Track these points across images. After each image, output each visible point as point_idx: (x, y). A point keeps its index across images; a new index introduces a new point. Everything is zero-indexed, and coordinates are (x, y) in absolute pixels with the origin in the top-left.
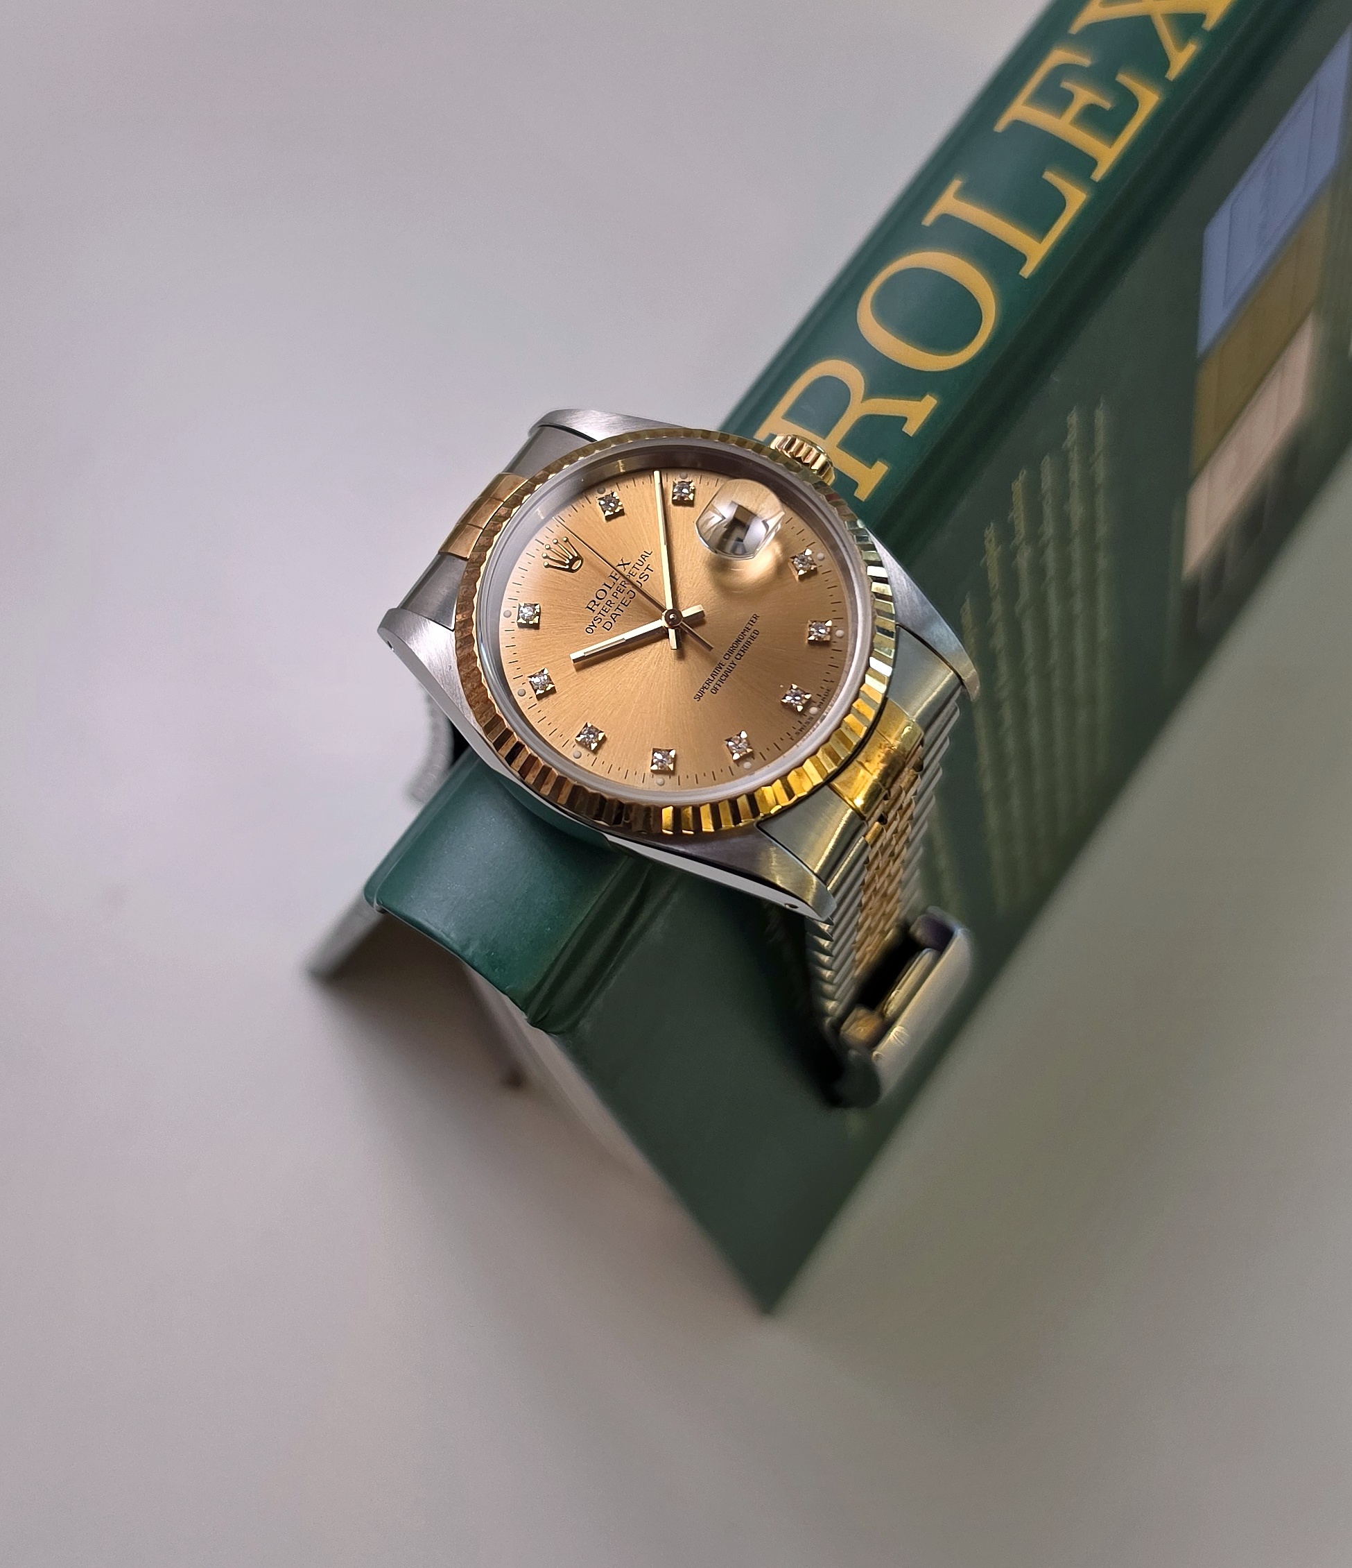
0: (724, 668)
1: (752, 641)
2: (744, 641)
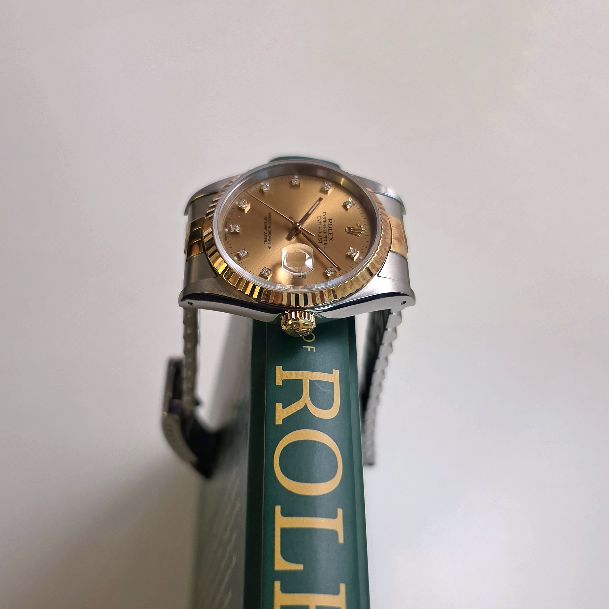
0: (268, 227)
1: (265, 240)
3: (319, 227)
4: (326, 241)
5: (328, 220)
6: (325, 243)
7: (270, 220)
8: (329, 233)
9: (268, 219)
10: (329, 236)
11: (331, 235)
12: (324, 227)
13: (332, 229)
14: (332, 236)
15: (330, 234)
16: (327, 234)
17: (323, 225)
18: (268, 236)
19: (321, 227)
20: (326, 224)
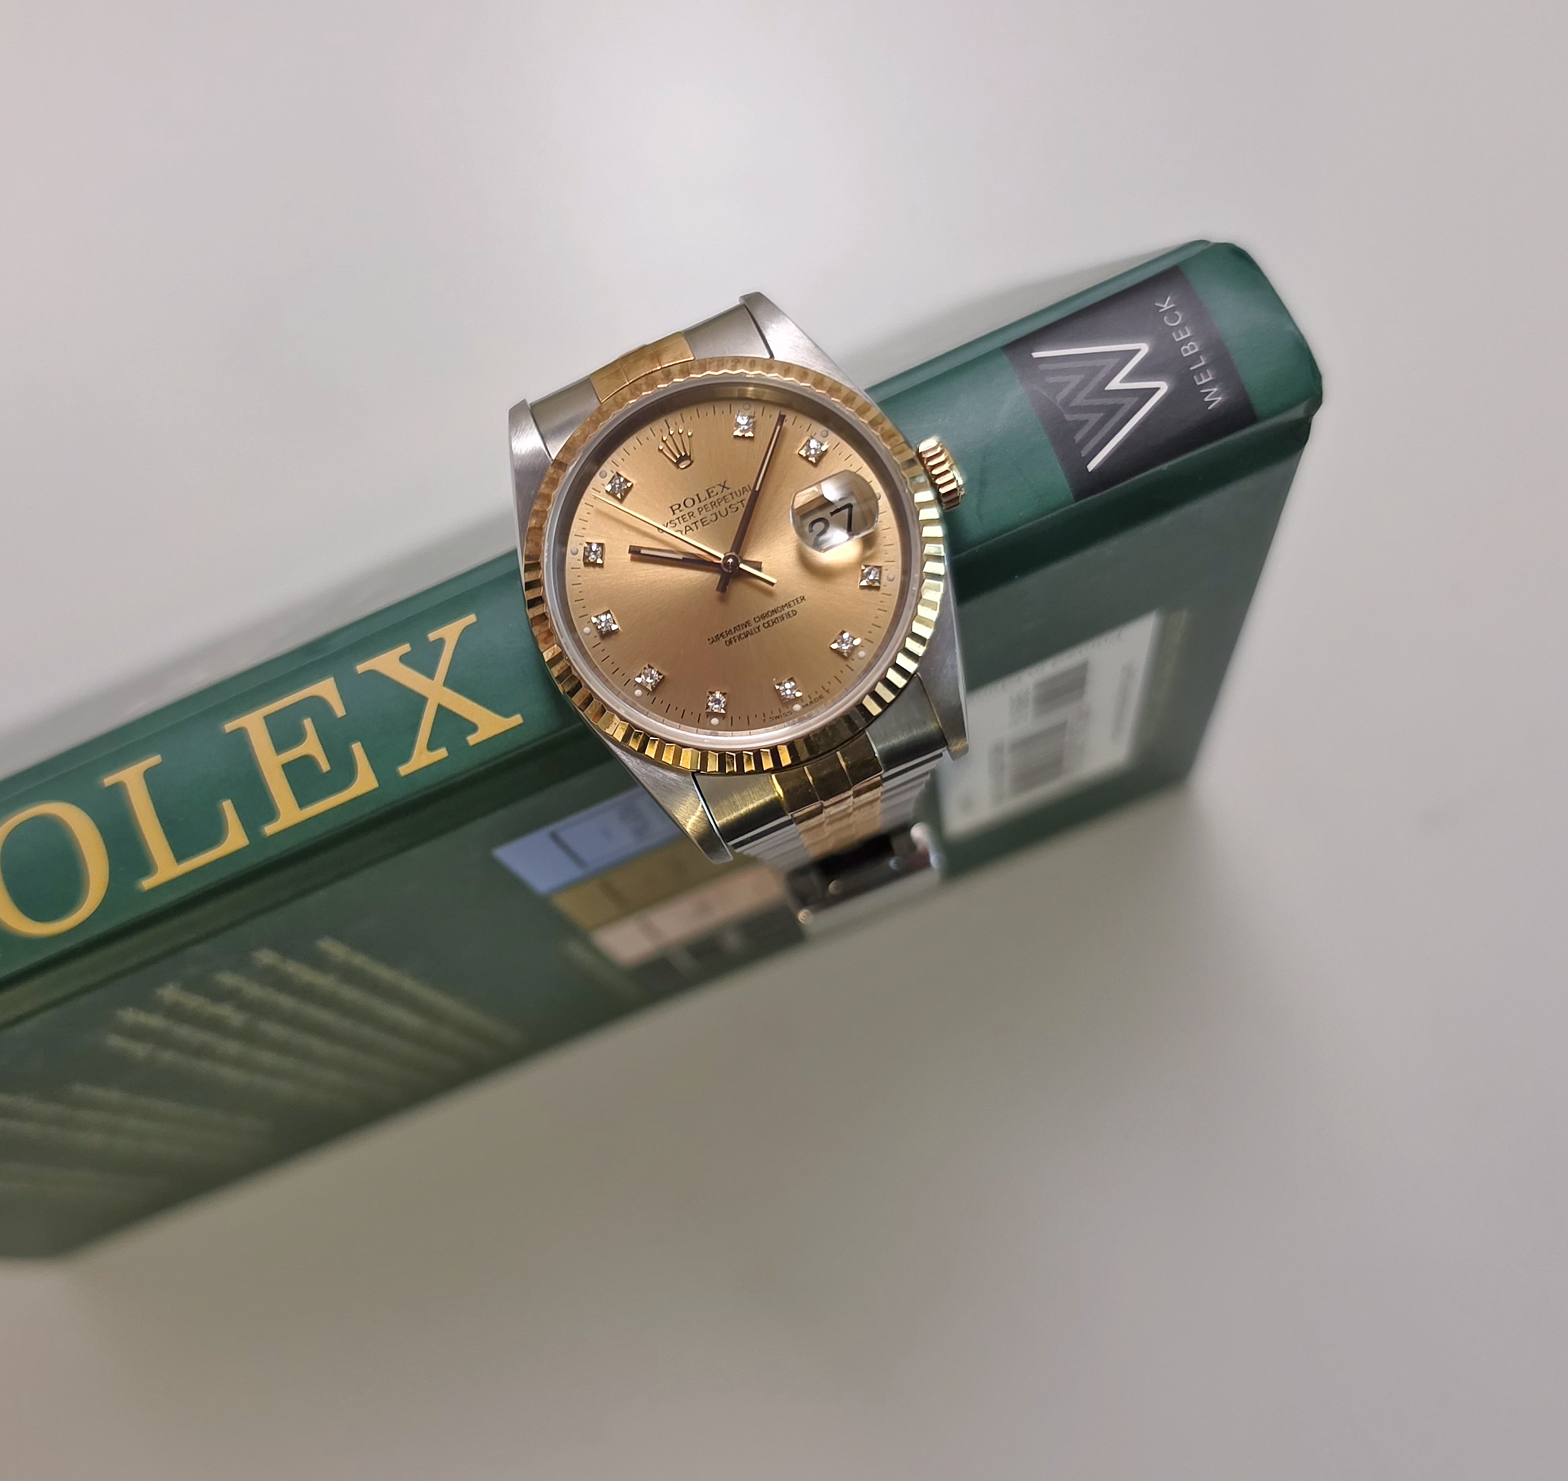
0: (748, 629)
1: (785, 618)
2: (778, 615)
3: (702, 523)
4: (734, 494)
5: (674, 514)
6: (738, 494)
7: (729, 632)
8: (710, 497)
9: (728, 639)
10: (717, 494)
11: (712, 492)
12: (696, 513)
13: (697, 495)
14: (714, 487)
15: (711, 494)
16: (715, 499)
17: (694, 517)
18: (774, 617)
19: (701, 520)
20: (688, 514)
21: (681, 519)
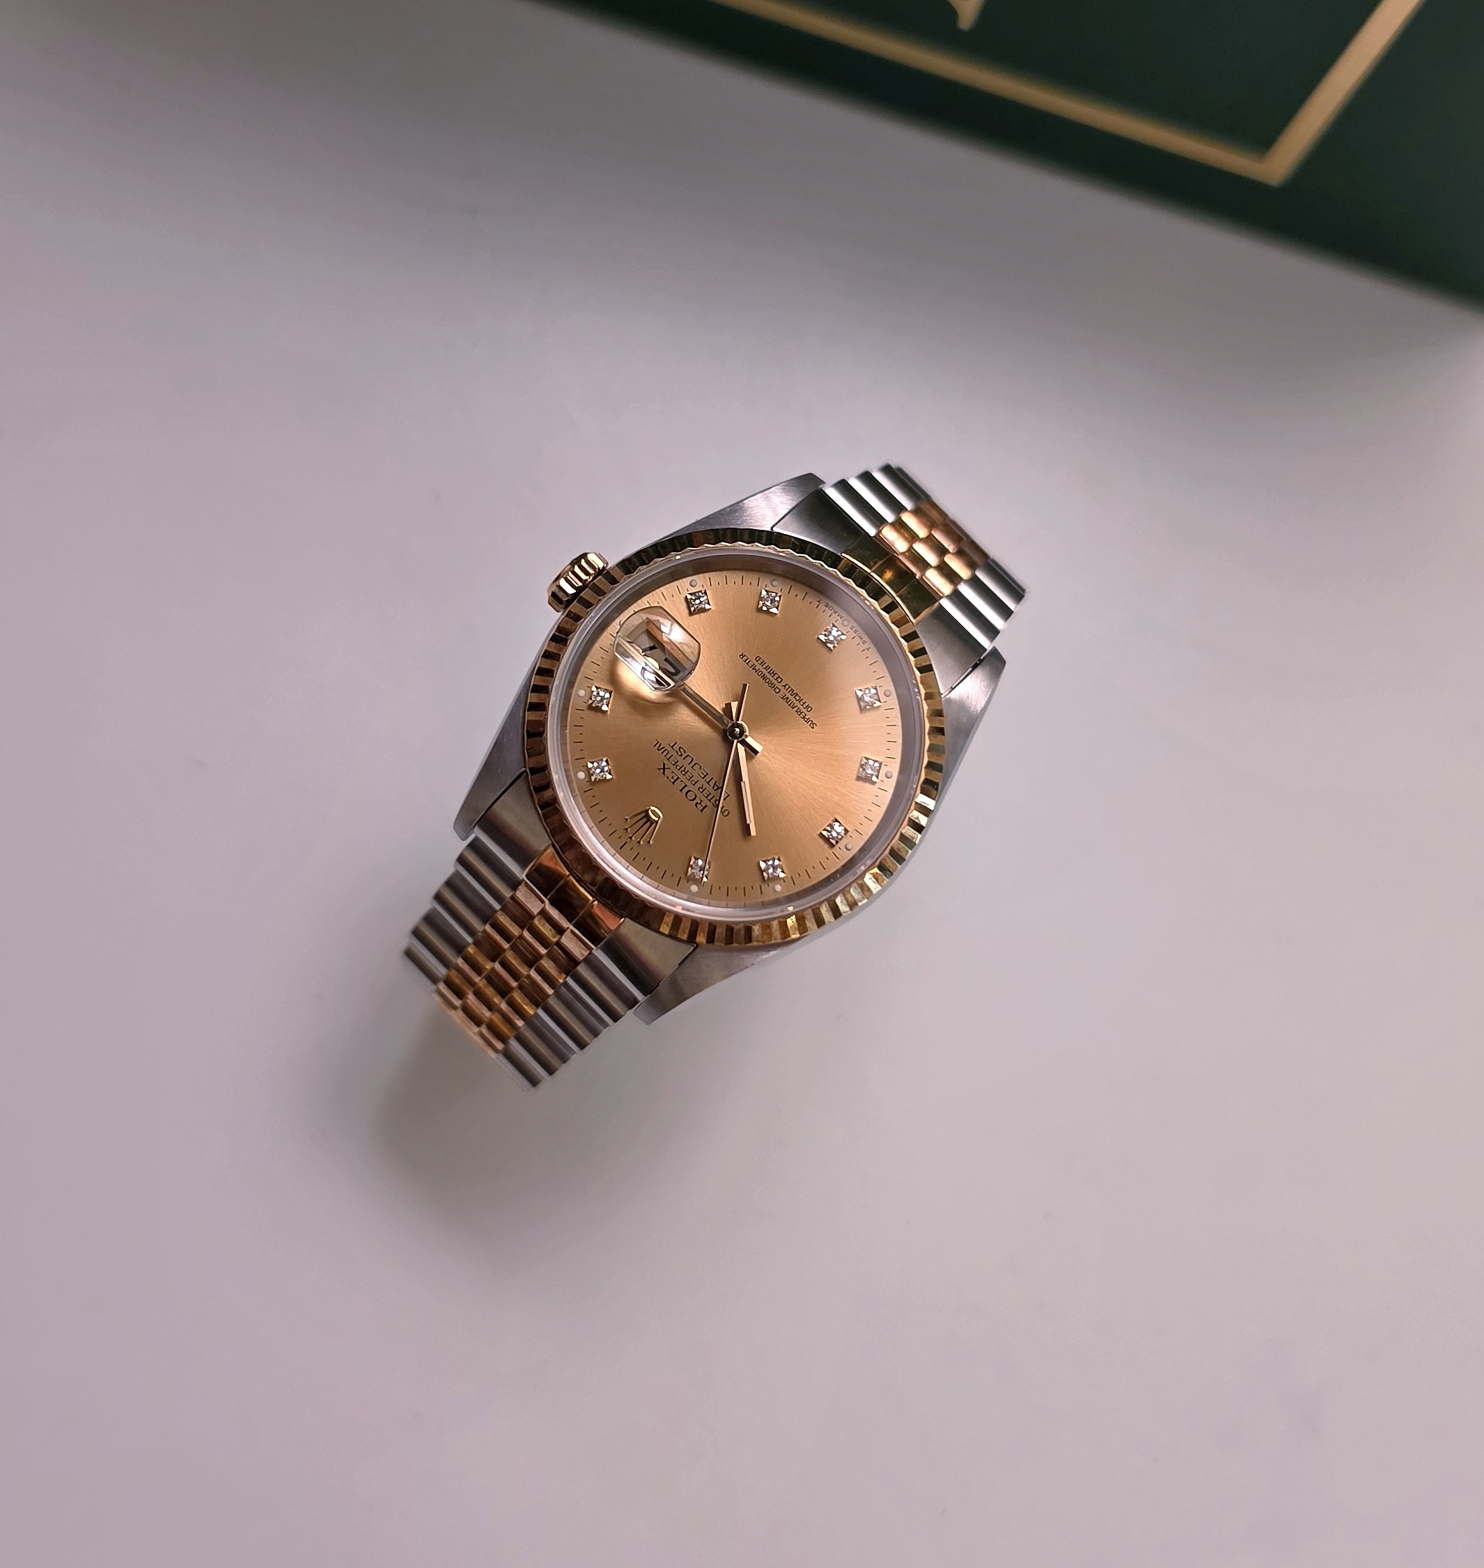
0: (788, 695)
3: (705, 776)
4: (668, 757)
5: (706, 806)
6: (666, 752)
7: (799, 712)
8: (678, 778)
9: (805, 710)
11: (673, 778)
12: (699, 785)
13: (681, 790)
14: (668, 777)
15: (676, 778)
16: (678, 773)
17: (703, 786)
18: (769, 676)
19: (703, 778)
20: (702, 792)
21: (709, 798)
